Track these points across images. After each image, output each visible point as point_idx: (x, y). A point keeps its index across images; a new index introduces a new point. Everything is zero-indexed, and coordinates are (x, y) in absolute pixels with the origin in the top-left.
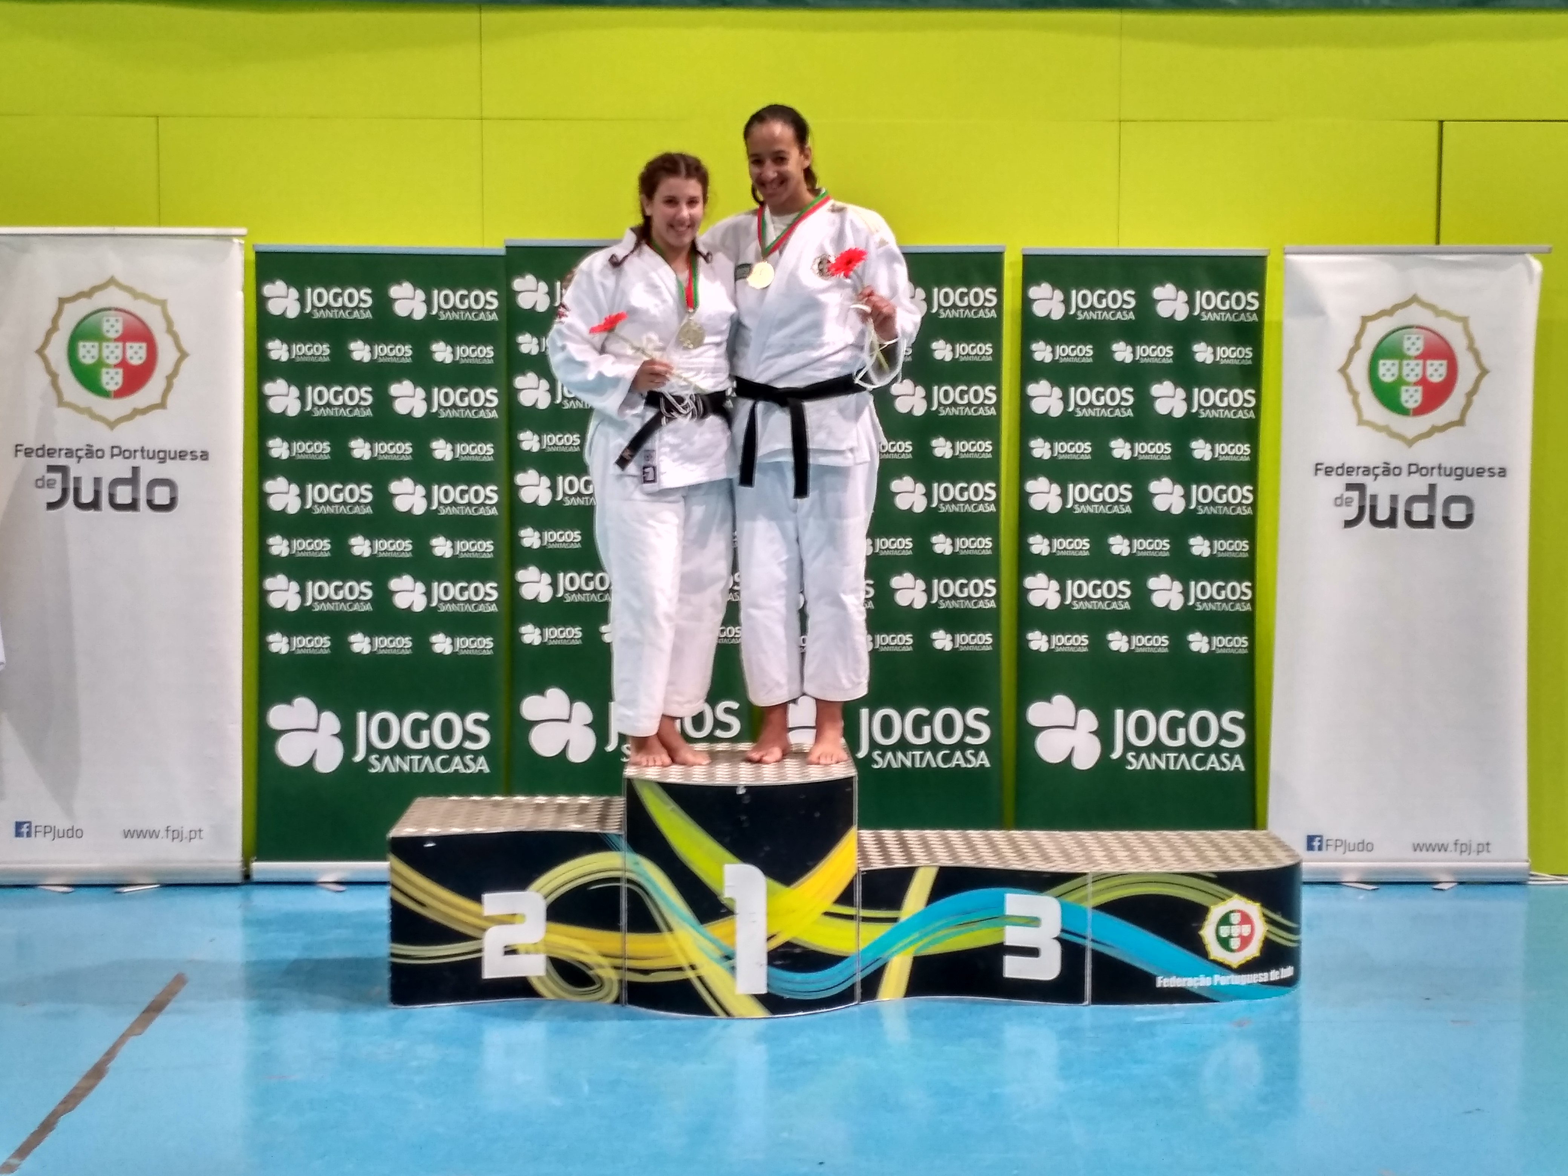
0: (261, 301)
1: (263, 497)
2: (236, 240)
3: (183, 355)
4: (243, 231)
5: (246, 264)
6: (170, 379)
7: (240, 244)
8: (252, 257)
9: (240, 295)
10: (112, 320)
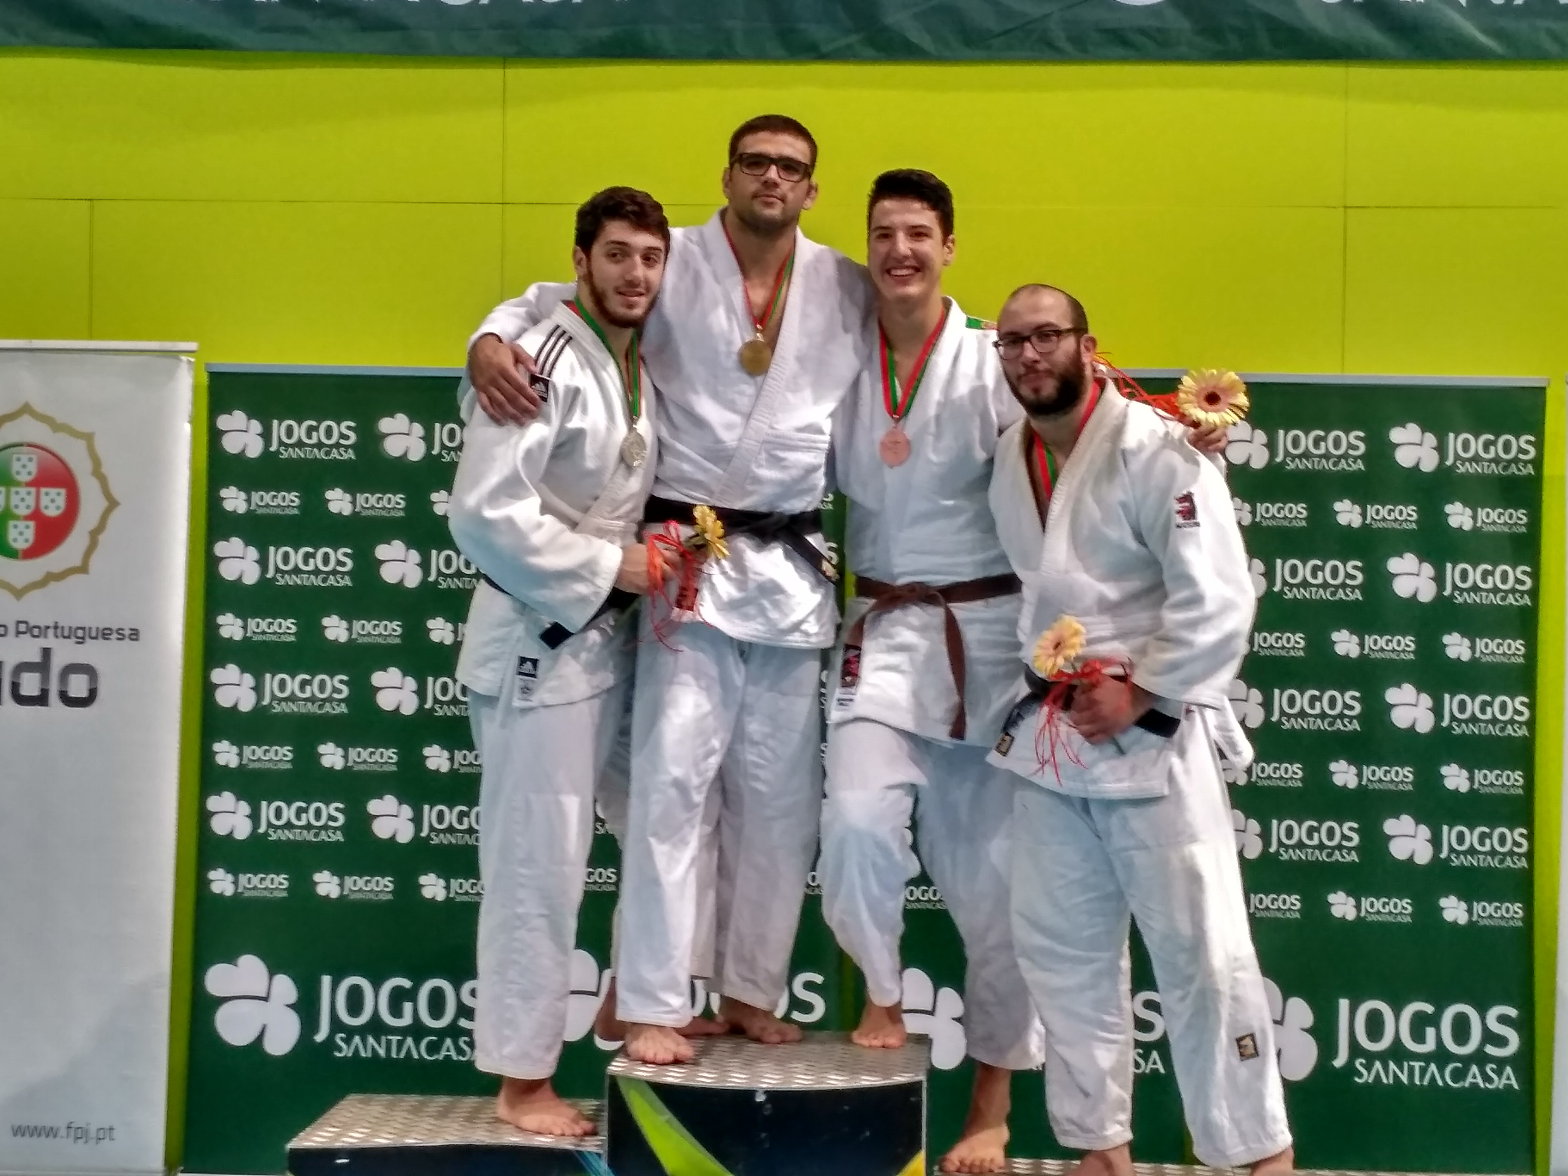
0: (215, 435)
1: (209, 689)
2: (184, 358)
3: (113, 504)
4: (192, 346)
5: (195, 389)
6: (95, 534)
7: (189, 362)
8: (205, 379)
9: (187, 428)
10: (24, 459)
